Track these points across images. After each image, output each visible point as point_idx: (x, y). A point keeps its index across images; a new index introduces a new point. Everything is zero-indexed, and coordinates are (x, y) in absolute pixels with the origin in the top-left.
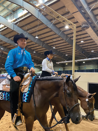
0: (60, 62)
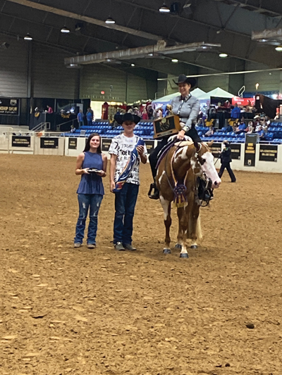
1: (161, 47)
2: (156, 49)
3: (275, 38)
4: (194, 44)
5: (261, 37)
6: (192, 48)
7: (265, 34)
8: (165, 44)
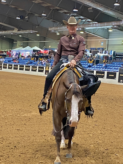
1: (16, 31)
2: (14, 32)
3: (57, 30)
4: (28, 31)
5: (52, 29)
6: (27, 32)
7: (53, 28)
8: (17, 30)
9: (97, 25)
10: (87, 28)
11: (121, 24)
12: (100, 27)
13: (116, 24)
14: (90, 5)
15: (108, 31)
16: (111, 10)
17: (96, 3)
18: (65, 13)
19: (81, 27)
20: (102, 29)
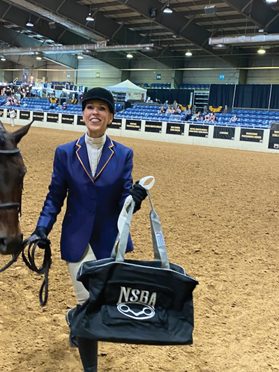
0: (228, 40)
9: (61, 48)
10: (47, 53)
11: (96, 48)
12: (65, 52)
13: (88, 47)
14: (51, 18)
15: (76, 58)
16: (82, 27)
17: (61, 16)
18: (14, 28)
19: (38, 50)
20: (68, 54)
